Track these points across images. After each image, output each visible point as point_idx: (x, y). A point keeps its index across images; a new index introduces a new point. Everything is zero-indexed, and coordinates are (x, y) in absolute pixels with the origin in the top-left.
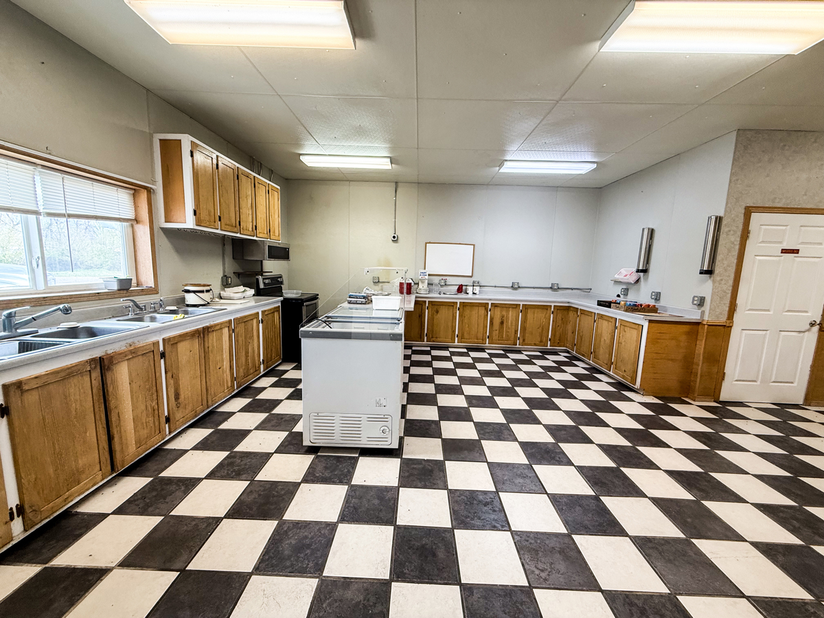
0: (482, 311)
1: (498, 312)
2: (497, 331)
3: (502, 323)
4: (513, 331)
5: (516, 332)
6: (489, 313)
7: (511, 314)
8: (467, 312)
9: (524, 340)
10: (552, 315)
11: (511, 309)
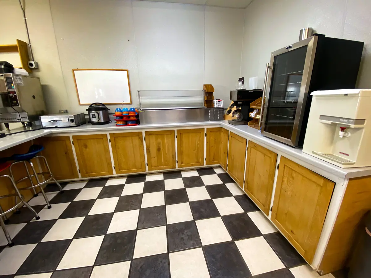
0: (136, 141)
1: (153, 141)
2: (156, 158)
3: (159, 150)
4: (171, 156)
5: (174, 156)
6: (144, 142)
7: (167, 140)
8: (120, 143)
9: (182, 163)
10: (205, 138)
11: (166, 136)
